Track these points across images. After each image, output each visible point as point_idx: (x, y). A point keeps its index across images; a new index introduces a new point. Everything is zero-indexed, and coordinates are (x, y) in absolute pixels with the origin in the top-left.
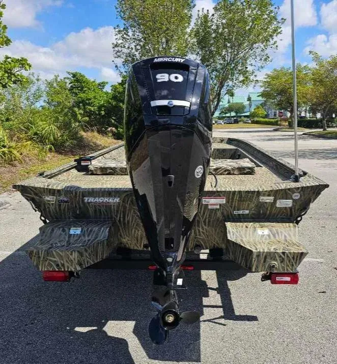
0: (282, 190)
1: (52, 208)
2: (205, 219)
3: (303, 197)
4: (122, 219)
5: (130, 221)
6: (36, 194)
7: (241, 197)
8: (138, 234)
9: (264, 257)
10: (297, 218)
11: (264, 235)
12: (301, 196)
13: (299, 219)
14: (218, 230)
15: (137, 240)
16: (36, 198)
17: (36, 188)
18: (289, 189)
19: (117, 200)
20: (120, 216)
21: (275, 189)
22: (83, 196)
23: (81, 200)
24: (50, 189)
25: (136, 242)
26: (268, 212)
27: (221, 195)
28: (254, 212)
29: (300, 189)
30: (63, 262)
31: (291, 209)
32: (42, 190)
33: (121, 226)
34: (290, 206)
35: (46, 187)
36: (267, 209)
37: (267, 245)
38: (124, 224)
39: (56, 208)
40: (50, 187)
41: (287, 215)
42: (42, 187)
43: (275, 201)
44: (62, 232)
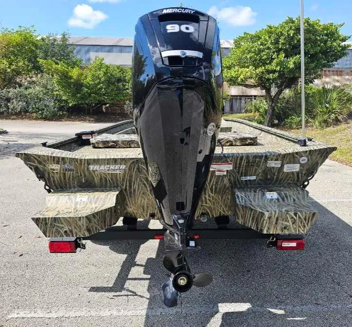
0: (290, 154)
1: (57, 177)
2: (212, 187)
3: (310, 161)
4: (128, 187)
5: (137, 189)
6: (40, 163)
7: (248, 162)
8: (144, 203)
9: (275, 218)
10: (304, 182)
11: (273, 199)
12: (308, 160)
13: (306, 183)
14: (224, 196)
15: (144, 209)
16: (40, 167)
17: (39, 156)
18: (297, 153)
19: (123, 167)
20: (126, 183)
21: (282, 153)
22: (89, 164)
23: (86, 168)
24: (54, 157)
25: (142, 210)
26: (275, 177)
27: (228, 160)
28: (261, 178)
29: (308, 153)
30: (71, 228)
31: (298, 173)
32: (46, 158)
33: (127, 195)
34: (298, 170)
35: (50, 155)
36: (274, 174)
37: (278, 208)
38: (131, 193)
39: (60, 177)
40: (54, 155)
41: (294, 180)
42: (45, 154)
43: (282, 166)
44: (68, 201)
